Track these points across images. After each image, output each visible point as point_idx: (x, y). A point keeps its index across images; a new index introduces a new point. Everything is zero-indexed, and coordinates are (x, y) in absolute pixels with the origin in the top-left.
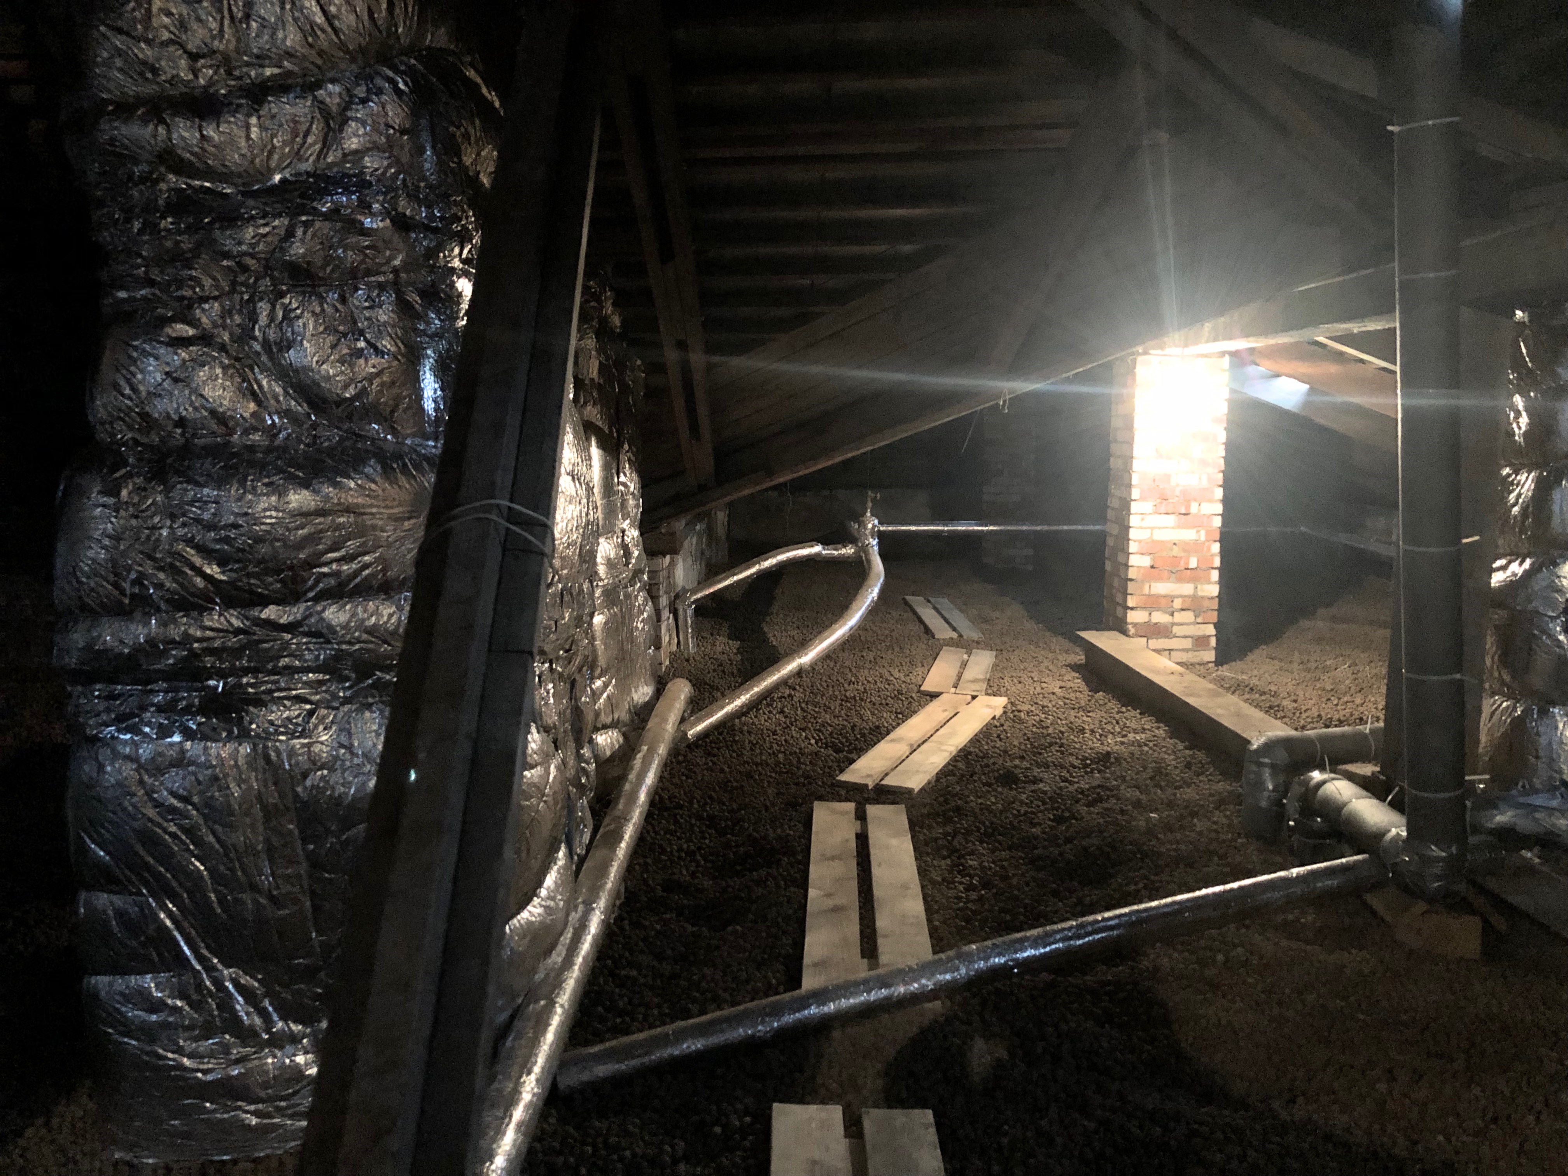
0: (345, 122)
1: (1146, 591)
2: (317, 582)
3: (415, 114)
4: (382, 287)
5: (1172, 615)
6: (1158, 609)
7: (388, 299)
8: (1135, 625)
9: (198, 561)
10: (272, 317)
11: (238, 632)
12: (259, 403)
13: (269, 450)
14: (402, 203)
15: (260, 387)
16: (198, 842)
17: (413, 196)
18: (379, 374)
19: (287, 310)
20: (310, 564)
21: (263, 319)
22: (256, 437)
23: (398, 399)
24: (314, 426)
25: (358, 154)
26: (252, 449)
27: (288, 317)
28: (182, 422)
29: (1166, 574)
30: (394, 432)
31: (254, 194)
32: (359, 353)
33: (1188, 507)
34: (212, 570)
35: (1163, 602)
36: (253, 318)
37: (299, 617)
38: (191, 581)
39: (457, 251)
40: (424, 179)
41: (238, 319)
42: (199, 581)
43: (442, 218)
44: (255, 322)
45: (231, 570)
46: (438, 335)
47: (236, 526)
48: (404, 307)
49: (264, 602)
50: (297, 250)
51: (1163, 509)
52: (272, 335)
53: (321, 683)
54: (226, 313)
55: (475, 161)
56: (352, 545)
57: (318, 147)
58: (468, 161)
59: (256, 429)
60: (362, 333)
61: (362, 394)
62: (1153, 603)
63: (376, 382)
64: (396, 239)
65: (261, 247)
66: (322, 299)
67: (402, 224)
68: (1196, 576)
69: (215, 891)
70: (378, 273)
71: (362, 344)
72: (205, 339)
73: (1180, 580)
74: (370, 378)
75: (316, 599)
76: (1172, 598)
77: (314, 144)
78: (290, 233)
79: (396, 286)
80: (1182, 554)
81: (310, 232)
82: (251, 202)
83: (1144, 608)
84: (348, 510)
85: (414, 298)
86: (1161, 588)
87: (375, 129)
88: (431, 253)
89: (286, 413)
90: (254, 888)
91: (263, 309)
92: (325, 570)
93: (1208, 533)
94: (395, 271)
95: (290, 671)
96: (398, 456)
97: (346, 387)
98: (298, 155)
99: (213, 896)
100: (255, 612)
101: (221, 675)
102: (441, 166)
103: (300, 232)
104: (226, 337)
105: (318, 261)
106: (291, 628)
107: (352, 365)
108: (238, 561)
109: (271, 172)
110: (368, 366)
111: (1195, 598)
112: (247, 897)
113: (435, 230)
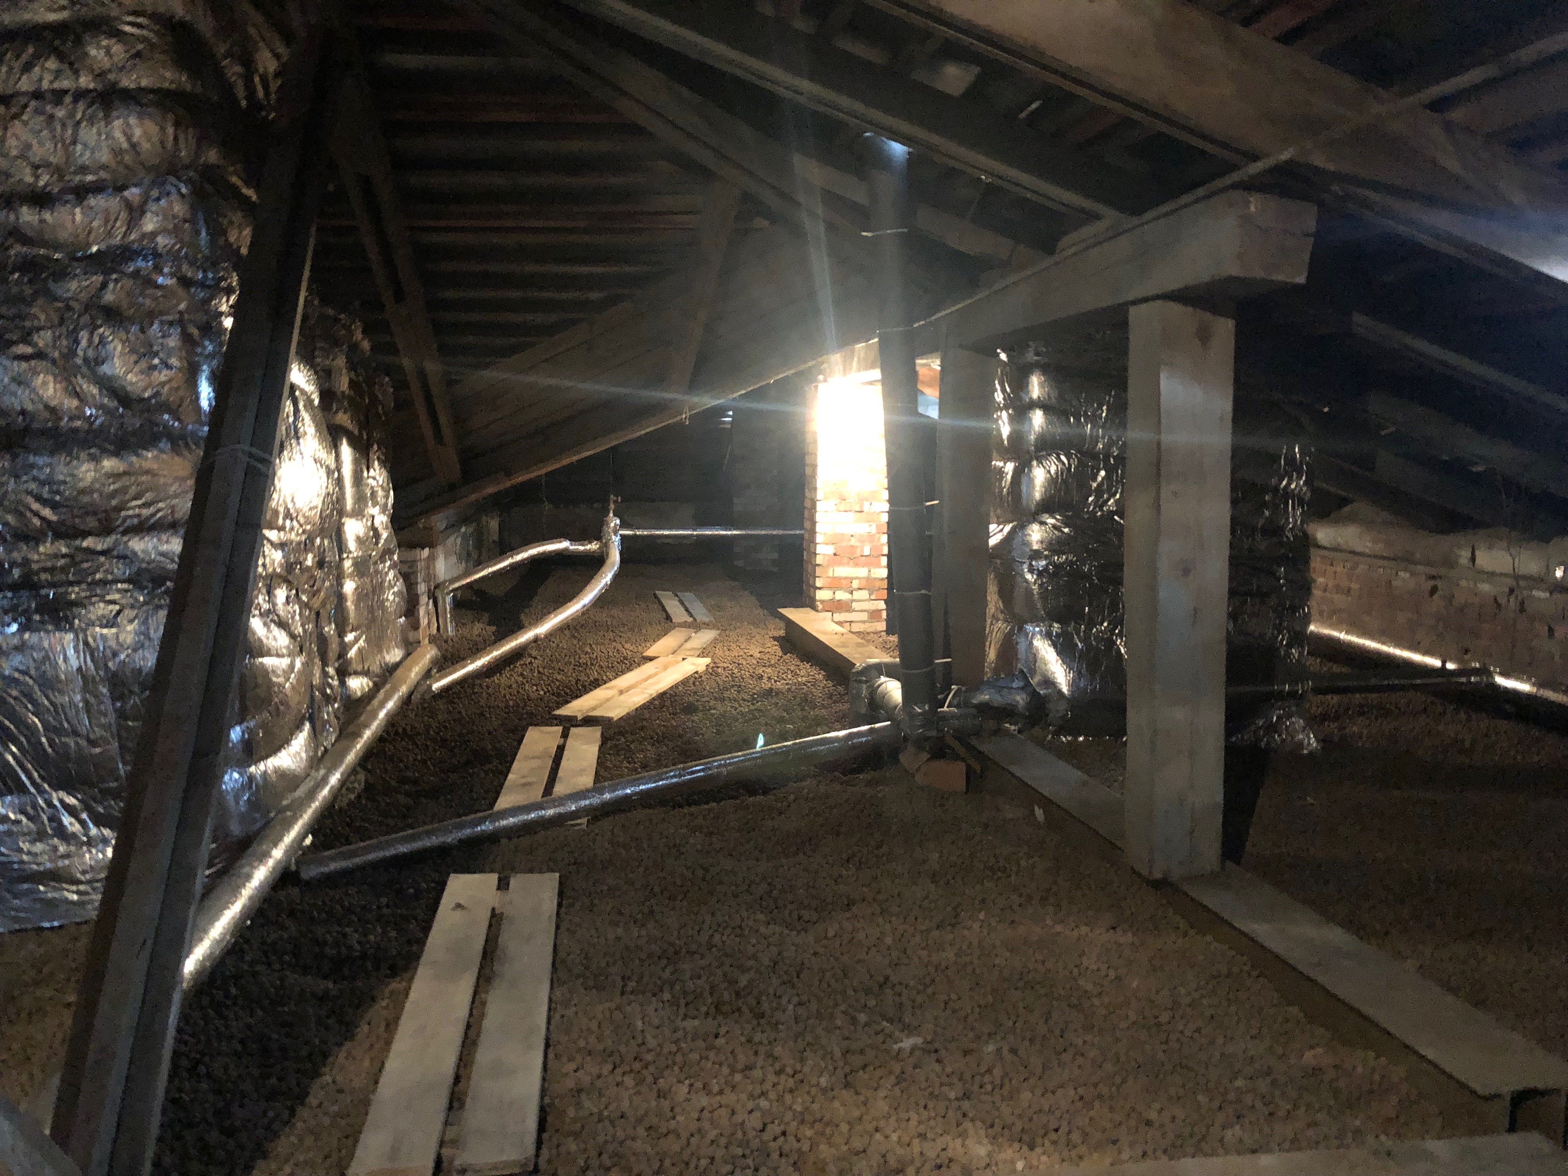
0: (143, 213)
1: (830, 574)
2: (124, 521)
3: (193, 208)
4: (171, 324)
5: (851, 593)
6: (840, 588)
7: (175, 332)
8: (822, 602)
9: (36, 506)
10: (90, 341)
11: (64, 556)
12: (81, 400)
13: (88, 432)
14: (185, 267)
15: (81, 387)
16: (34, 702)
17: (192, 264)
18: (170, 381)
19: (101, 337)
20: (119, 509)
21: (84, 343)
22: (78, 423)
23: (182, 400)
24: (122, 416)
25: (154, 234)
26: (75, 431)
27: (102, 341)
28: (23, 412)
29: (846, 560)
30: (179, 420)
31: (79, 260)
32: (153, 368)
33: (861, 506)
34: (47, 512)
35: (844, 582)
36: (77, 342)
37: (111, 544)
38: (30, 521)
39: (224, 299)
40: (201, 252)
41: (65, 343)
42: (36, 522)
43: (213, 278)
44: (78, 344)
45: (61, 514)
46: (211, 356)
47: (65, 482)
48: (187, 338)
49: (85, 534)
50: (109, 297)
51: (842, 508)
52: (91, 353)
53: (126, 591)
54: (55, 339)
55: (238, 237)
56: (148, 496)
57: (124, 229)
58: (232, 239)
59: (79, 418)
60: (156, 354)
61: (157, 394)
62: (836, 584)
63: (166, 388)
64: (181, 292)
65: (82, 295)
66: (128, 332)
67: (185, 282)
68: (870, 561)
69: (45, 736)
70: (168, 314)
71: (156, 361)
72: (40, 355)
73: (857, 565)
74: (163, 384)
75: (124, 533)
76: (851, 580)
77: (121, 227)
78: (104, 285)
79: (181, 323)
80: (858, 544)
81: (119, 285)
82: (75, 264)
83: (830, 588)
84: (147, 472)
85: (195, 332)
86: (842, 571)
87: (165, 217)
88: (207, 301)
89: (100, 407)
90: (76, 733)
91: (84, 336)
92: (131, 512)
93: (878, 527)
94: (181, 313)
95: (104, 583)
96: (183, 437)
97: (145, 389)
98: (109, 234)
99: (44, 740)
100: (78, 542)
101: (52, 585)
102: (212, 242)
103: (111, 286)
104: (56, 354)
105: (125, 305)
106: (103, 553)
107: (149, 375)
108: (67, 506)
109: (89, 245)
110: (163, 376)
111: (868, 579)
112: (71, 742)
113: (209, 287)
